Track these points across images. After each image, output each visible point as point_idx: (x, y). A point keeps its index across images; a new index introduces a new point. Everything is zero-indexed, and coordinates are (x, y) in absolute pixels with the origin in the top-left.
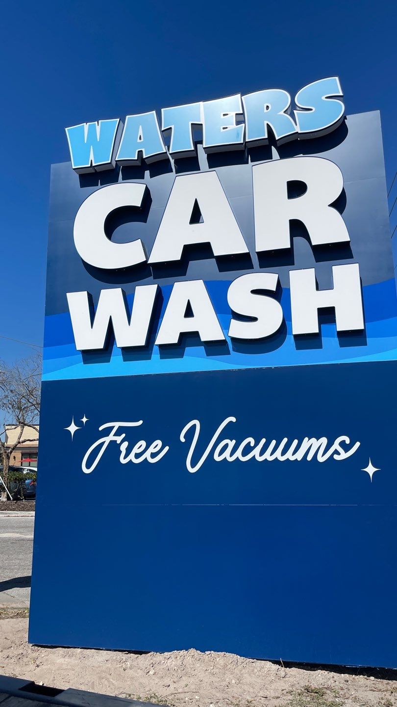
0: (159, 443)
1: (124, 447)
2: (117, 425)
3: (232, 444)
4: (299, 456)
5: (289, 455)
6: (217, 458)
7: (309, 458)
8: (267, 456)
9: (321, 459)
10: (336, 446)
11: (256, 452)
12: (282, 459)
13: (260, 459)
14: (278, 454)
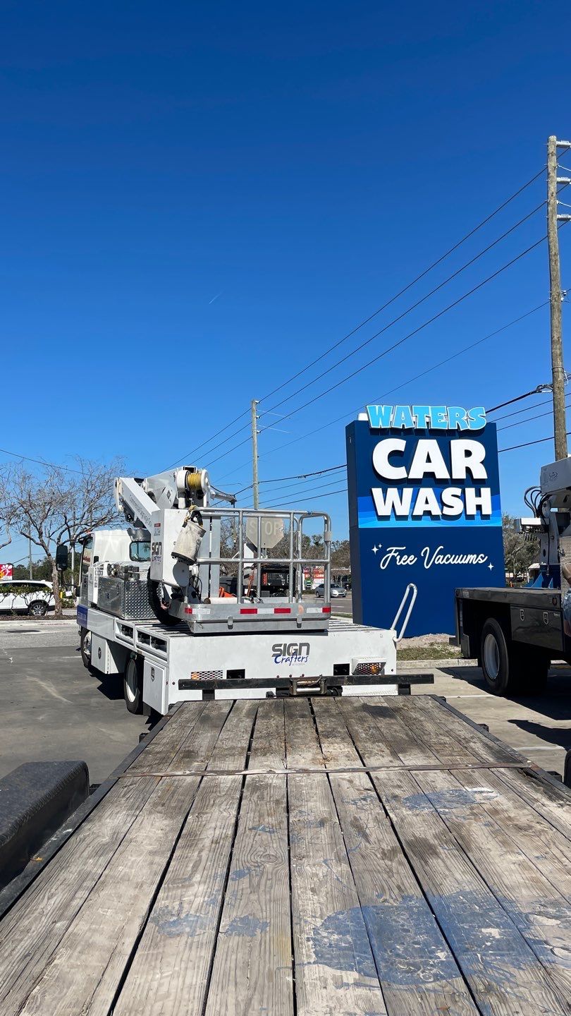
0: (413, 556)
1: (398, 557)
2: (394, 548)
3: (442, 557)
4: (466, 562)
5: (463, 562)
6: (436, 563)
7: (470, 562)
8: (455, 562)
9: (474, 563)
10: (479, 558)
11: (451, 560)
12: (461, 563)
13: (452, 563)
14: (459, 561)
